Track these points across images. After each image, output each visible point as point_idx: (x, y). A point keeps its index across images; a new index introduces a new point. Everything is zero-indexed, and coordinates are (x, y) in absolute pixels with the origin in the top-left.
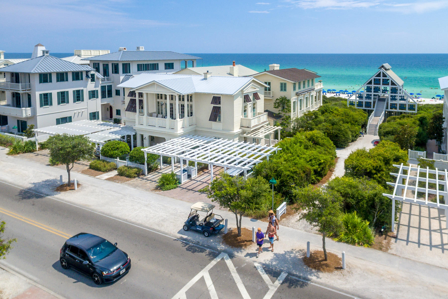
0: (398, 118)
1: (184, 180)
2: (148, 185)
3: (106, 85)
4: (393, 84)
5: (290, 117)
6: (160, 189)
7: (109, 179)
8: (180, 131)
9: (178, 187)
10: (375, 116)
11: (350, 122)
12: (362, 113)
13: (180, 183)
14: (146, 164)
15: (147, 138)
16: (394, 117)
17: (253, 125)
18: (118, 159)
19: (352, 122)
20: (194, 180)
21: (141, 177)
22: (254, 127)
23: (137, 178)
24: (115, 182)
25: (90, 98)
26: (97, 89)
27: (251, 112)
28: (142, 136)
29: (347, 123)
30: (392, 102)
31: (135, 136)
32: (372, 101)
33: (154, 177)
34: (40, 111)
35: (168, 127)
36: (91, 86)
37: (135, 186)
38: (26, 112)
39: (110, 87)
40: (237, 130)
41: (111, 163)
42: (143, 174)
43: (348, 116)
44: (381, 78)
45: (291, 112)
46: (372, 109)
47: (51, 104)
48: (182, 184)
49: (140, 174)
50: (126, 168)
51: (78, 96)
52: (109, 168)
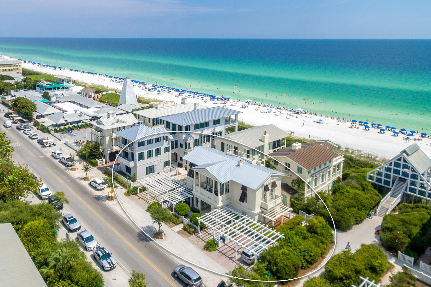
0: (410, 207)
1: (221, 244)
2: (200, 243)
3: (174, 140)
4: (413, 170)
5: (303, 194)
6: (206, 250)
7: (179, 232)
8: (220, 204)
9: (217, 249)
10: (391, 196)
11: (357, 206)
12: (375, 196)
13: (218, 246)
14: (199, 226)
15: (200, 201)
16: (407, 205)
17: (269, 207)
18: (183, 217)
19: (360, 207)
20: (226, 245)
21: (196, 234)
22: (270, 209)
23: (194, 235)
24: (182, 236)
25: (165, 153)
26: (169, 146)
27: (270, 195)
28: (197, 198)
29: (355, 207)
30: (411, 186)
31: (193, 199)
32: (391, 180)
33: (203, 236)
34: (139, 163)
35: (213, 199)
36: (166, 144)
37: (193, 243)
38: (131, 164)
39: (176, 142)
40: (258, 210)
41: (180, 219)
42: (197, 232)
43: (357, 200)
44: (402, 163)
45: (304, 190)
46: (390, 187)
47: (144, 159)
48: (219, 247)
49: (196, 232)
50: (188, 226)
51: (158, 152)
52: (178, 222)
